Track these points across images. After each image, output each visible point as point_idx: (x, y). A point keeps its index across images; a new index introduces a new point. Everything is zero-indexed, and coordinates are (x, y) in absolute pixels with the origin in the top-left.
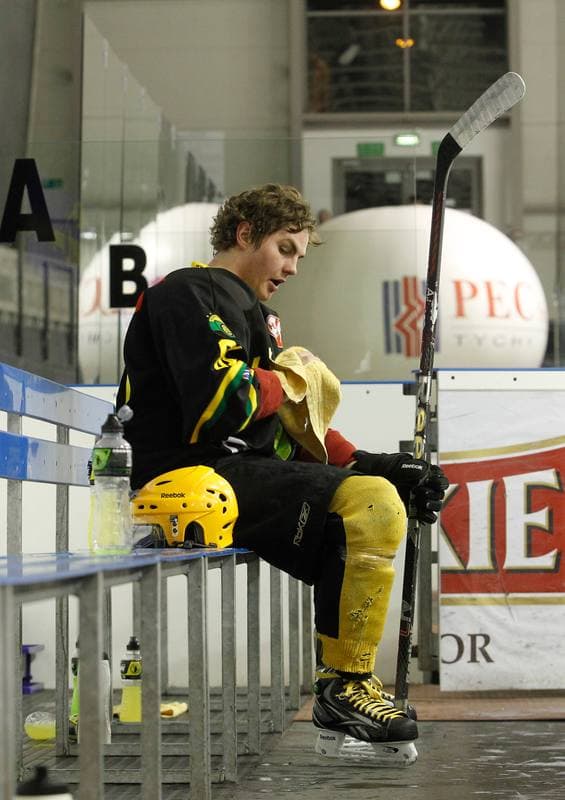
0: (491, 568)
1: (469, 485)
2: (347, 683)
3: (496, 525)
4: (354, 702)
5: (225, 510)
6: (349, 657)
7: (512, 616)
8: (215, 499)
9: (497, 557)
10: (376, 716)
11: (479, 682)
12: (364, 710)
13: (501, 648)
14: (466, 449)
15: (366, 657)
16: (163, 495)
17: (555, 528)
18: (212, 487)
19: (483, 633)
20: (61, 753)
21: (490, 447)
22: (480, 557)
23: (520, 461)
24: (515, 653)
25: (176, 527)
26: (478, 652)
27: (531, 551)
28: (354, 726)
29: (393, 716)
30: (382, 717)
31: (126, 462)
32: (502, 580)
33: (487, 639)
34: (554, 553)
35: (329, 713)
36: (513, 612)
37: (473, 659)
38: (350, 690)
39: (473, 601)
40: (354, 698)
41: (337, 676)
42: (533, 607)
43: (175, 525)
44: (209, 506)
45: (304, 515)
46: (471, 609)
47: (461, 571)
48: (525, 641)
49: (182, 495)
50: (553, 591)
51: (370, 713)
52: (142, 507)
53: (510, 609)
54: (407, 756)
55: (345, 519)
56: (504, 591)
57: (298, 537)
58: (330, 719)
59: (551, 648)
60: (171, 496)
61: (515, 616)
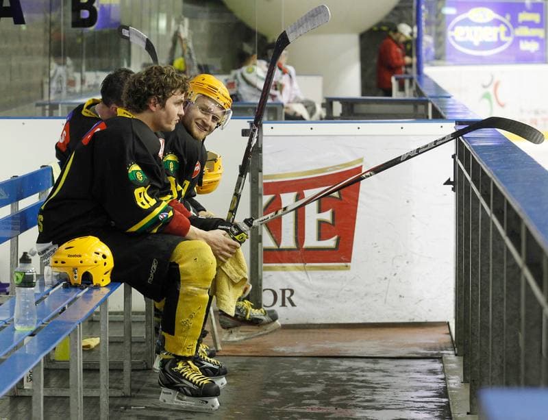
0: (296, 247)
1: (281, 195)
2: (178, 362)
3: (299, 220)
4: (183, 373)
5: (105, 264)
6: (180, 346)
7: (308, 277)
8: (100, 258)
9: (299, 241)
10: (195, 382)
11: (287, 319)
12: (188, 378)
13: (301, 298)
14: (280, 173)
15: (191, 347)
16: (69, 256)
17: (336, 223)
18: (98, 251)
19: (290, 288)
20: (13, 395)
21: (295, 171)
22: (288, 241)
23: (314, 180)
24: (310, 300)
25: (77, 275)
26: (286, 300)
27: (320, 237)
28: (183, 387)
29: (205, 382)
30: (199, 382)
31: (33, 279)
32: (303, 255)
33: (292, 292)
34: (336, 237)
35: (168, 379)
36: (309, 274)
37: (283, 304)
38: (180, 365)
39: (284, 269)
40: (183, 371)
41: (173, 357)
42: (322, 272)
43: (75, 274)
44: (96, 262)
45: (154, 266)
46: (282, 273)
47: (276, 249)
48: (317, 293)
49: (80, 256)
50: (335, 262)
51: (192, 380)
52: (56, 262)
53: (307, 273)
54: (213, 406)
55: (180, 266)
56: (303, 262)
57: (150, 279)
58: (168, 382)
59: (332, 297)
60: (73, 256)
61: (310, 277)
